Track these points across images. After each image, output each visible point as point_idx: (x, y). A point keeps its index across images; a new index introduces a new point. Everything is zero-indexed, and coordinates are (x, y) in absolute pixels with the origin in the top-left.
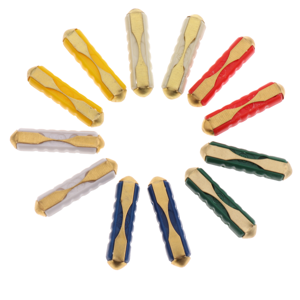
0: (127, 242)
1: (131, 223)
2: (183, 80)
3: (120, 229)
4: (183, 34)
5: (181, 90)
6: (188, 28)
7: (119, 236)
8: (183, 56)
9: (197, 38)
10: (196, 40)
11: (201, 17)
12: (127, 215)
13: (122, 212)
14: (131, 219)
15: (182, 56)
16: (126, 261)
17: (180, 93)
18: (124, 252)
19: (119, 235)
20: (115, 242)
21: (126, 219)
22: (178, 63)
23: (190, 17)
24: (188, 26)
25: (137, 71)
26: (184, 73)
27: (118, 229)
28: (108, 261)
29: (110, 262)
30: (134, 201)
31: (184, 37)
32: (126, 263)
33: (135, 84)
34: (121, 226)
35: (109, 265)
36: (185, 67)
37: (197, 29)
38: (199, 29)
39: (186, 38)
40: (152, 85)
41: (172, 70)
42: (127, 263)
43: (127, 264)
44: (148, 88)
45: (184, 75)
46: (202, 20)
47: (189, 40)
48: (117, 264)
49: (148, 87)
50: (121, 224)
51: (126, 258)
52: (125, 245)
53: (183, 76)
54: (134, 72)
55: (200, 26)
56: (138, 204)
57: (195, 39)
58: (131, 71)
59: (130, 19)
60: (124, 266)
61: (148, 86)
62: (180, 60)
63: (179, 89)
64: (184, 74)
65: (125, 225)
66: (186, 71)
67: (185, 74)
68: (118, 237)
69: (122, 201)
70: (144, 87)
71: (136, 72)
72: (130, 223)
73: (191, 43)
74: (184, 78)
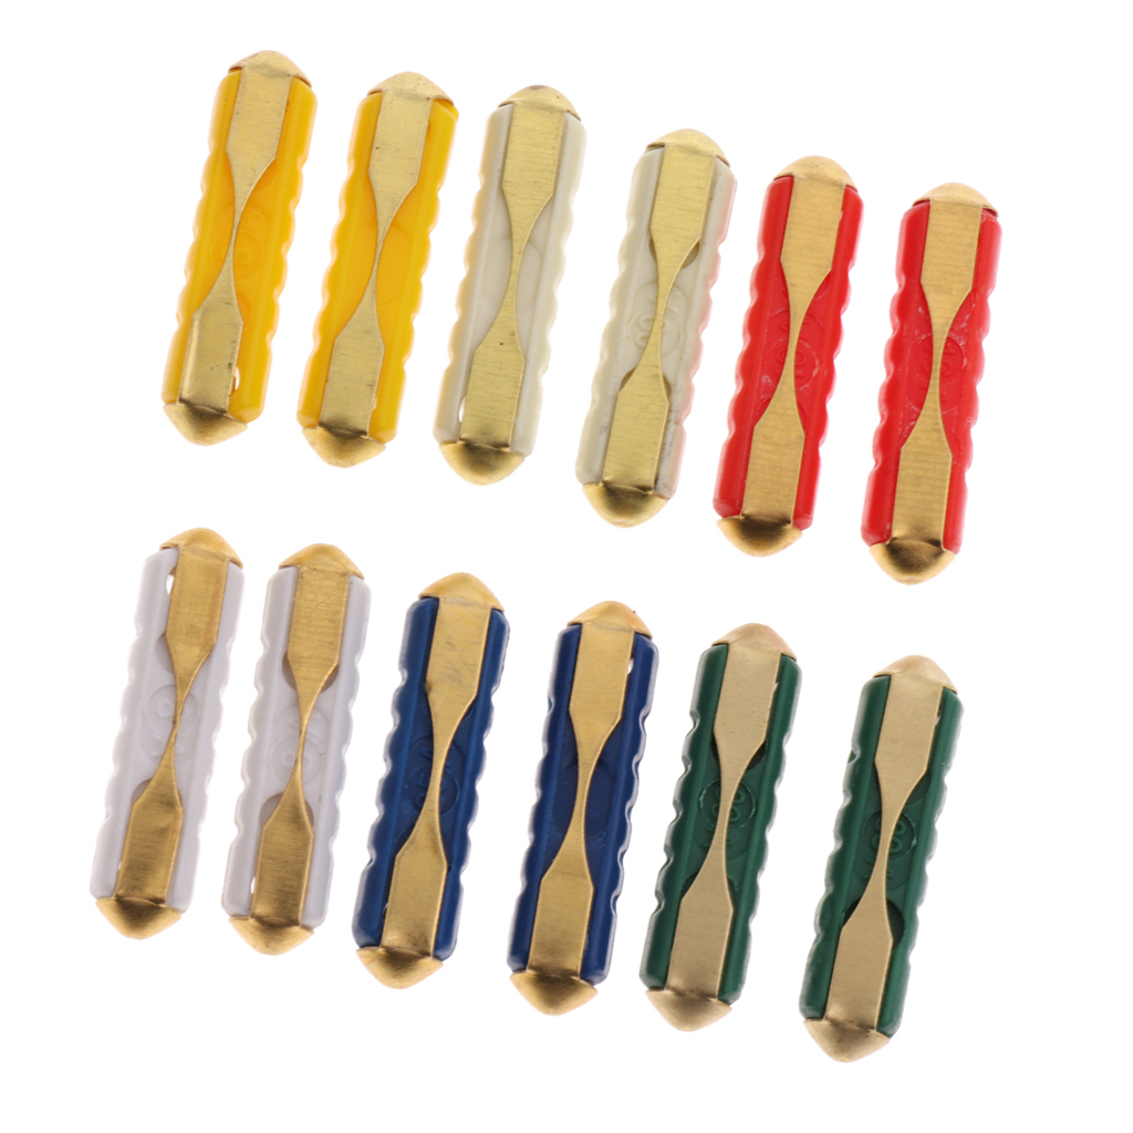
0: (449, 869)
1: (467, 783)
2: (669, 440)
3: (419, 808)
4: (645, 228)
5: (665, 486)
6: (660, 200)
7: (411, 843)
8: (655, 329)
9: (708, 239)
10: (706, 251)
11: (709, 141)
12: (450, 751)
13: (430, 737)
14: (469, 770)
15: (651, 331)
16: (440, 953)
17: (662, 497)
18: (434, 915)
19: (414, 839)
20: (395, 869)
21: (446, 767)
22: (637, 365)
23: (661, 146)
24: (661, 191)
25: (474, 368)
26: (671, 405)
27: (408, 809)
28: (363, 946)
29: (367, 952)
30: (483, 687)
31: (648, 243)
32: (437, 962)
33: (455, 422)
34: (423, 799)
35: (367, 965)
36: (671, 379)
37: (705, 198)
38: (711, 199)
39: (657, 245)
40: (528, 442)
41: (615, 399)
42: (441, 960)
43: (444, 962)
44: (502, 454)
45: (673, 416)
46: (717, 153)
47: (672, 252)
48: (399, 963)
49: (507, 450)
50: (425, 788)
51: (440, 939)
52: (439, 882)
53: (668, 421)
54: (464, 369)
55: (713, 186)
56: (498, 698)
57: (698, 246)
58: (452, 354)
59: (509, 131)
60: (430, 972)
61: (506, 445)
62: (644, 349)
63: (660, 483)
64: (670, 411)
65: (442, 793)
66: (677, 398)
67: (674, 409)
68: (407, 848)
69: (430, 689)
70: (490, 444)
71: (469, 371)
72: (462, 786)
73: (684, 266)
74: (672, 427)
